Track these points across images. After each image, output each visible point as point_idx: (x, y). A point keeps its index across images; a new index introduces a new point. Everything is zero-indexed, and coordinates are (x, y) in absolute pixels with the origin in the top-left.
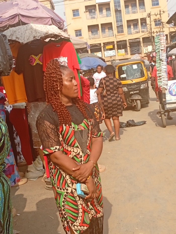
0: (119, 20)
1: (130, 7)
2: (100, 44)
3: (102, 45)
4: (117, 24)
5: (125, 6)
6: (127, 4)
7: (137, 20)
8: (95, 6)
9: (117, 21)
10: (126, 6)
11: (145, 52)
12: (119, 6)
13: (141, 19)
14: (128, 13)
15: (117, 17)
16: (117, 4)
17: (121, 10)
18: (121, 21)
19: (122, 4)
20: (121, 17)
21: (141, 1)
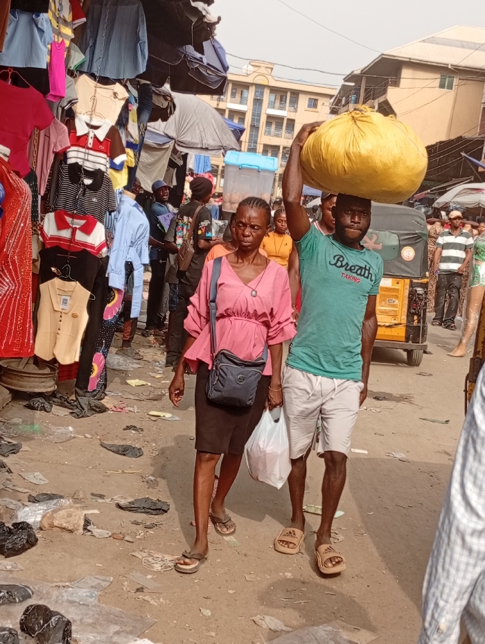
0: (253, 140)
1: (273, 126)
2: (218, 166)
3: (220, 168)
4: (249, 145)
6: (270, 120)
7: (277, 147)
8: (224, 110)
9: (250, 141)
10: (268, 123)
11: (278, 195)
12: (259, 121)
13: (284, 148)
14: (267, 133)
15: (251, 135)
16: (256, 117)
17: (258, 128)
18: (256, 143)
19: (263, 119)
20: (257, 136)
21: (291, 123)
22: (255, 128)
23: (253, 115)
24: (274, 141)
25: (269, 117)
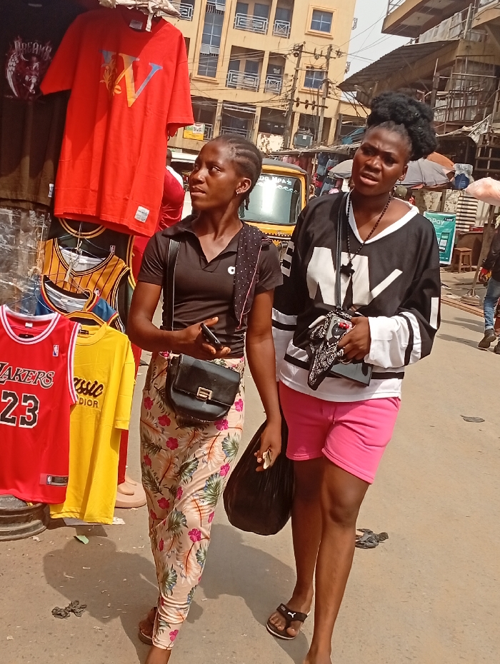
1: (251, 12)
4: (203, 48)
9: (205, 41)
15: (206, 29)
17: (223, 12)
18: (217, 43)
21: (285, 6)
22: (214, 15)
24: (252, 41)
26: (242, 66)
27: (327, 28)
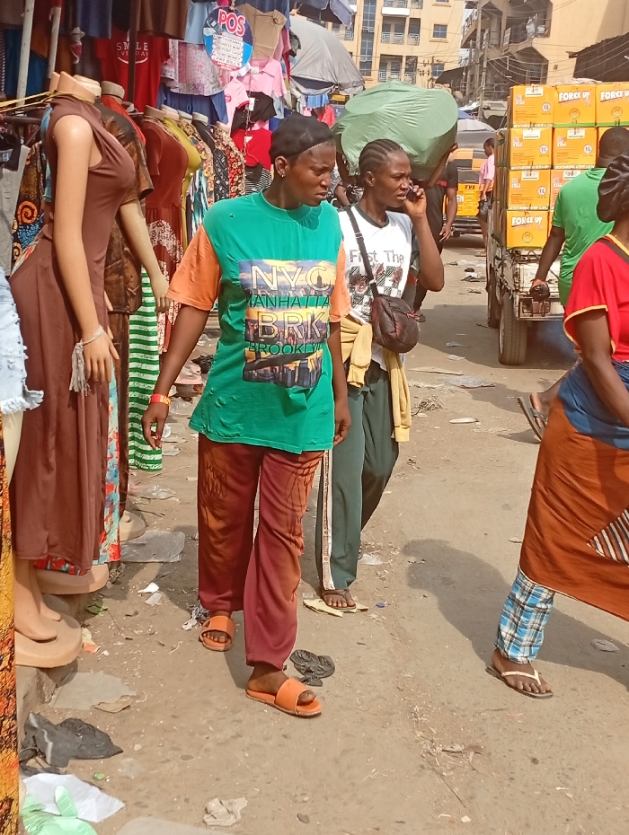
0: (367, 50)
1: (392, 31)
4: (361, 58)
5: (383, 25)
6: (389, 22)
7: (399, 58)
9: (363, 52)
10: (386, 28)
12: (372, 24)
13: (408, 58)
14: (387, 42)
15: (363, 44)
16: (369, 19)
17: (373, 34)
18: (370, 53)
19: (379, 22)
20: (371, 45)
21: (416, 23)
22: (367, 35)
23: (365, 16)
24: (394, 50)
25: (386, 18)
26: (389, 67)
27: (444, 35)
